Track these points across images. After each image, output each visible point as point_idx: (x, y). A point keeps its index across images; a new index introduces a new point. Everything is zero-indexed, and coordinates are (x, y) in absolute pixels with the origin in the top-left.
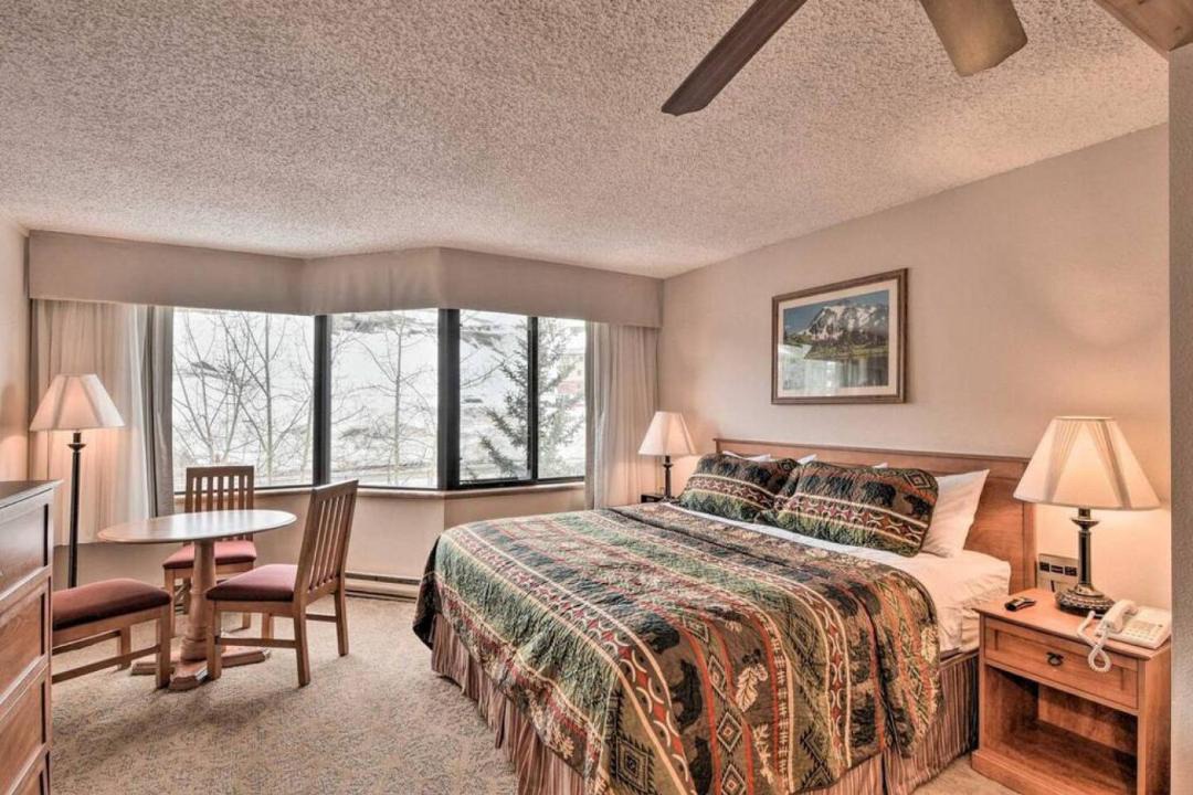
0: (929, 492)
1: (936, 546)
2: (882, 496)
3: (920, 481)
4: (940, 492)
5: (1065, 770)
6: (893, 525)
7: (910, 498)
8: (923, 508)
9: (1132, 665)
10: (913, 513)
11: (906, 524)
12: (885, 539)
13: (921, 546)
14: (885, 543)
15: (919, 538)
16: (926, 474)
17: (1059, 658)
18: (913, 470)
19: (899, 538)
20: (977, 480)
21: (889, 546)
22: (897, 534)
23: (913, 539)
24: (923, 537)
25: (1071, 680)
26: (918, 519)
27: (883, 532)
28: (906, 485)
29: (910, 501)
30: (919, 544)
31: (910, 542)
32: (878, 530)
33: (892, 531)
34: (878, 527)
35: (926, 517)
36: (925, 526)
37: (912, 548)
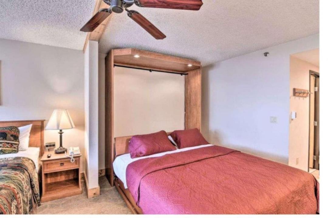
0: (17, 133)
1: (22, 148)
2: (2, 136)
3: (15, 130)
4: (20, 132)
5: (62, 189)
6: (7, 145)
7: (12, 136)
8: (16, 138)
9: (78, 159)
10: (14, 140)
11: (12, 144)
12: (5, 150)
13: (18, 149)
14: (5, 152)
15: (17, 147)
16: (16, 127)
17: (63, 164)
18: (11, 127)
19: (10, 149)
20: (29, 127)
21: (7, 152)
22: (9, 148)
23: (15, 148)
24: (18, 146)
25: (67, 167)
26: (16, 141)
27: (4, 148)
28: (10, 132)
29: (12, 137)
30: (17, 149)
31: (14, 149)
32: (2, 148)
33: (7, 147)
34: (2, 147)
35: (18, 140)
36: (18, 143)
37: (15, 151)
